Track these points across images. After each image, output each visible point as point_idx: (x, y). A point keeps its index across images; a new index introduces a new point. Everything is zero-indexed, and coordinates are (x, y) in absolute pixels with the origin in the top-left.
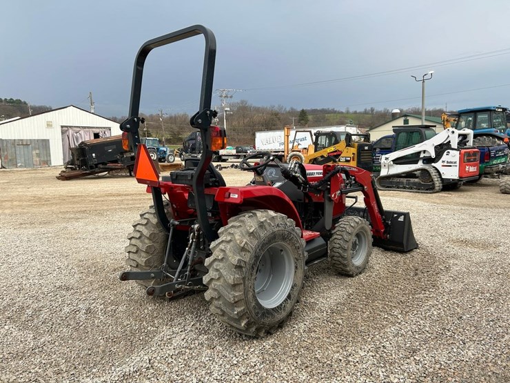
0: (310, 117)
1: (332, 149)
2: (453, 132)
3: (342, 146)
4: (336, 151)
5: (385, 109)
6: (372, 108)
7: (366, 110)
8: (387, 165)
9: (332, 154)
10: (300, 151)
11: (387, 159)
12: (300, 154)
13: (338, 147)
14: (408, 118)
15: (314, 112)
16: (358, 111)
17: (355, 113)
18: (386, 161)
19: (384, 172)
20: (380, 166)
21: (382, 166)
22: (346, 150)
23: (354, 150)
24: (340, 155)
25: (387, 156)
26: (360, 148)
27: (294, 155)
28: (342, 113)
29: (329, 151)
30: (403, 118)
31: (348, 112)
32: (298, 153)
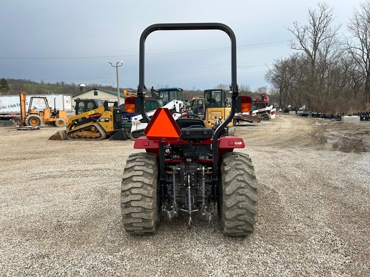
0: (10, 85)
1: (93, 112)
2: (177, 103)
3: (101, 109)
4: (96, 114)
5: (73, 83)
6: (62, 82)
7: (57, 83)
8: (136, 124)
9: (93, 116)
10: (37, 114)
11: (136, 119)
12: (38, 116)
13: (97, 111)
14: (97, 91)
15: (12, 81)
16: (51, 83)
17: (49, 84)
18: (135, 121)
19: (133, 129)
20: (131, 124)
21: (133, 124)
22: (105, 113)
23: (111, 113)
24: (99, 117)
25: (136, 117)
26: (115, 112)
27: (32, 117)
28: (37, 84)
29: (89, 114)
30: (94, 91)
31: (43, 84)
32: (36, 115)
